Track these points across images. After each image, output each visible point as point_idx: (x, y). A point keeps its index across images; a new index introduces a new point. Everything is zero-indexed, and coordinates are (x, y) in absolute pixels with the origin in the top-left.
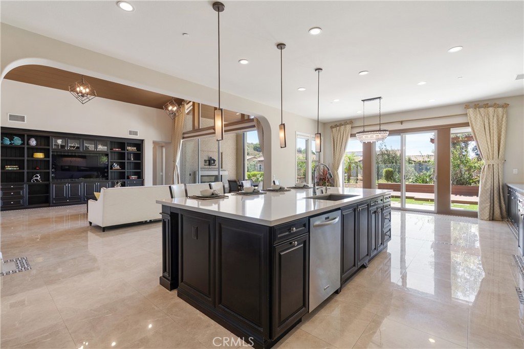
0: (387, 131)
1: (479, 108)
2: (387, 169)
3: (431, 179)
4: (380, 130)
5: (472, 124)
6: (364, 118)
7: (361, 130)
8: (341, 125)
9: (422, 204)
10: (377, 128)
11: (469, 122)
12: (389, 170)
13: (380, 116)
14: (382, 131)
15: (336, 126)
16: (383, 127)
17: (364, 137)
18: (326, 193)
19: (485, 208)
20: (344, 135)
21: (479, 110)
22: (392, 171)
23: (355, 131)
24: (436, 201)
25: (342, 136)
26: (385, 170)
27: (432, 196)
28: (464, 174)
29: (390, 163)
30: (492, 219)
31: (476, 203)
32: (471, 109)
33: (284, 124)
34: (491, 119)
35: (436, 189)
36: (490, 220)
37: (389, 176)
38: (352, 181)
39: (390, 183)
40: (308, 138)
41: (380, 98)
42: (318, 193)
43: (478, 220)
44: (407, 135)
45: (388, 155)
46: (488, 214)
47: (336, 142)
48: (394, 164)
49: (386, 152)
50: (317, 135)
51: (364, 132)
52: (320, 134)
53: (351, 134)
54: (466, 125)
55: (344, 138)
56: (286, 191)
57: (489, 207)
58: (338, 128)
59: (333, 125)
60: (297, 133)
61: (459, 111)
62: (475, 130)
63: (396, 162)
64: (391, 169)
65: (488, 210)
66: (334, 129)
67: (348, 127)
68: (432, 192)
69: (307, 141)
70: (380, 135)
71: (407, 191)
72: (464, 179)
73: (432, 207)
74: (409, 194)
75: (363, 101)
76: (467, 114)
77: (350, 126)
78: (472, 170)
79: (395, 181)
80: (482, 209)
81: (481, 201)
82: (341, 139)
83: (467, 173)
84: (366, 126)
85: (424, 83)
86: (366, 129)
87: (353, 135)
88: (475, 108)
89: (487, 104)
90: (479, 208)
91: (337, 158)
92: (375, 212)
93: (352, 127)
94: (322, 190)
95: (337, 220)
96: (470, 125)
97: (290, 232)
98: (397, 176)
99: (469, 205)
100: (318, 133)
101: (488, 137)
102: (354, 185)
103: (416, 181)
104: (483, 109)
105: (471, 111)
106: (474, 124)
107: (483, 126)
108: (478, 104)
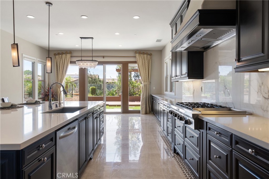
0: (97, 61)
1: (141, 54)
2: (92, 87)
3: (116, 93)
4: (92, 61)
5: (138, 62)
6: (82, 51)
7: (80, 59)
8: (62, 54)
9: (113, 108)
10: (91, 59)
11: (137, 61)
12: (93, 88)
13: (92, 51)
14: (94, 61)
15: (59, 54)
16: (94, 59)
17: (81, 64)
18: (60, 106)
19: (143, 108)
20: (65, 62)
21: (141, 55)
22: (95, 89)
23: (74, 59)
24: (122, 106)
25: (63, 62)
26: (91, 87)
27: (119, 103)
28: (131, 90)
29: (93, 83)
30: (146, 113)
31: (139, 105)
32: (138, 54)
33: (17, 44)
34: (145, 61)
35: (121, 99)
36: (145, 114)
37: (93, 92)
38: (69, 96)
39: (94, 96)
40: (35, 61)
41: (92, 38)
42: (54, 108)
43: (141, 115)
44: (106, 66)
45: (92, 78)
46: (145, 111)
47: (58, 67)
48: (95, 84)
49: (90, 76)
50: (48, 59)
51: (81, 60)
52: (51, 58)
53: (70, 61)
54: (135, 62)
55: (65, 64)
56: (19, 107)
57: (145, 107)
58: (60, 55)
59: (56, 53)
60: (24, 55)
61: (132, 54)
62: (139, 66)
63: (96, 83)
64: (94, 87)
65: (145, 109)
66: (57, 56)
67: (69, 56)
68: (119, 101)
69: (33, 64)
70: (93, 64)
71: (107, 101)
72: (131, 92)
73: (119, 110)
74: (107, 103)
75: (81, 38)
76: (136, 56)
77: (70, 55)
78: (135, 88)
79: (97, 95)
80: (142, 108)
81: (142, 104)
82: (63, 64)
83: (132, 89)
84: (83, 56)
85: (119, 34)
86: (83, 59)
87: (71, 62)
88: (139, 54)
89: (144, 52)
90: (141, 108)
91: (60, 79)
92: (96, 118)
93: (71, 56)
94: (57, 105)
95: (76, 129)
96: (137, 62)
97: (39, 150)
98: (98, 91)
99: (134, 107)
100: (49, 57)
101: (144, 70)
102: (71, 98)
103: (109, 94)
104: (142, 55)
105: (137, 55)
106: (139, 62)
107: (142, 64)
108: (140, 52)
